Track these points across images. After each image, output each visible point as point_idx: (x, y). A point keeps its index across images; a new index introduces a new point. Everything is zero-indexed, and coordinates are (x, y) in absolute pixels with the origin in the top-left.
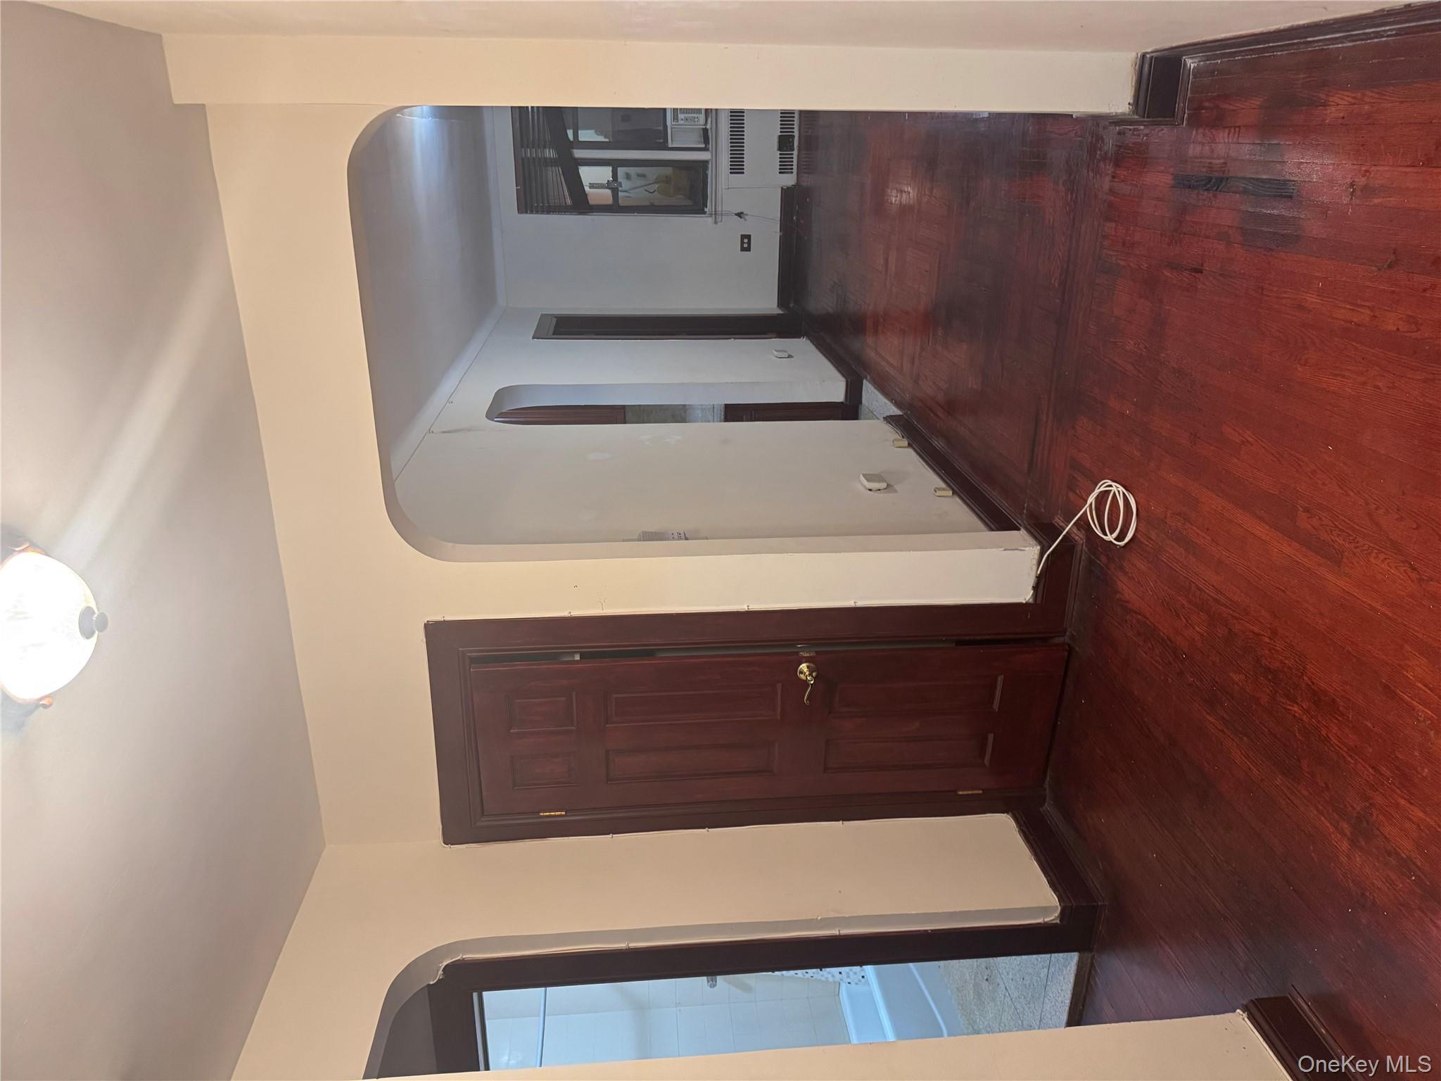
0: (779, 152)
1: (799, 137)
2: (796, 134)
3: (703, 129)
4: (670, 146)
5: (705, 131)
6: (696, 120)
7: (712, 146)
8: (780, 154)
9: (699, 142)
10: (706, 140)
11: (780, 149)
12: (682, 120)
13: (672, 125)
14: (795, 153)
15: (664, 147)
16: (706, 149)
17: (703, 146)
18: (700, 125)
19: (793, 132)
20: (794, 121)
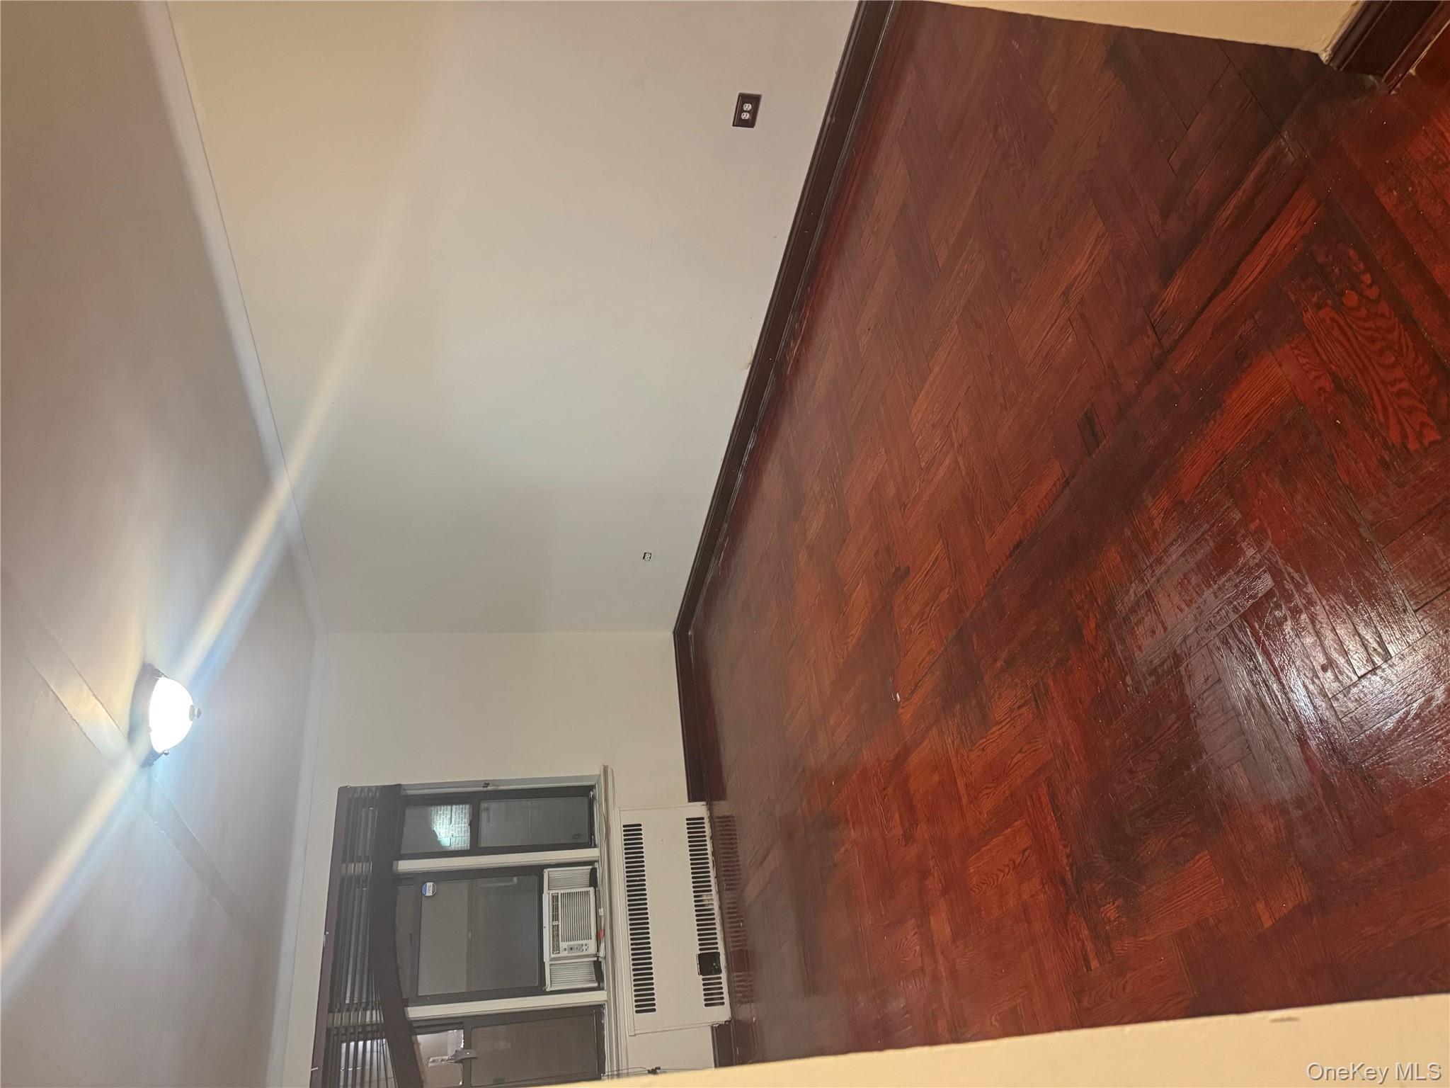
0: (701, 977)
1: (726, 954)
2: (721, 950)
3: (594, 961)
4: (548, 990)
5: (597, 965)
6: (584, 948)
7: (608, 983)
8: (703, 979)
9: (592, 981)
10: (599, 976)
11: (702, 972)
12: (565, 950)
13: (552, 959)
14: (724, 975)
15: (540, 990)
16: (599, 988)
17: (596, 985)
18: (587, 956)
19: (717, 948)
20: (715, 934)
